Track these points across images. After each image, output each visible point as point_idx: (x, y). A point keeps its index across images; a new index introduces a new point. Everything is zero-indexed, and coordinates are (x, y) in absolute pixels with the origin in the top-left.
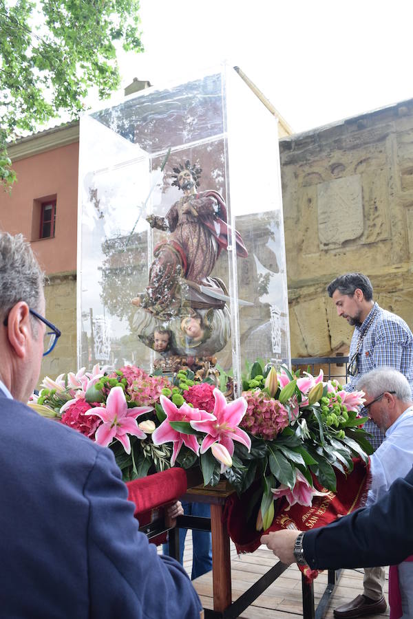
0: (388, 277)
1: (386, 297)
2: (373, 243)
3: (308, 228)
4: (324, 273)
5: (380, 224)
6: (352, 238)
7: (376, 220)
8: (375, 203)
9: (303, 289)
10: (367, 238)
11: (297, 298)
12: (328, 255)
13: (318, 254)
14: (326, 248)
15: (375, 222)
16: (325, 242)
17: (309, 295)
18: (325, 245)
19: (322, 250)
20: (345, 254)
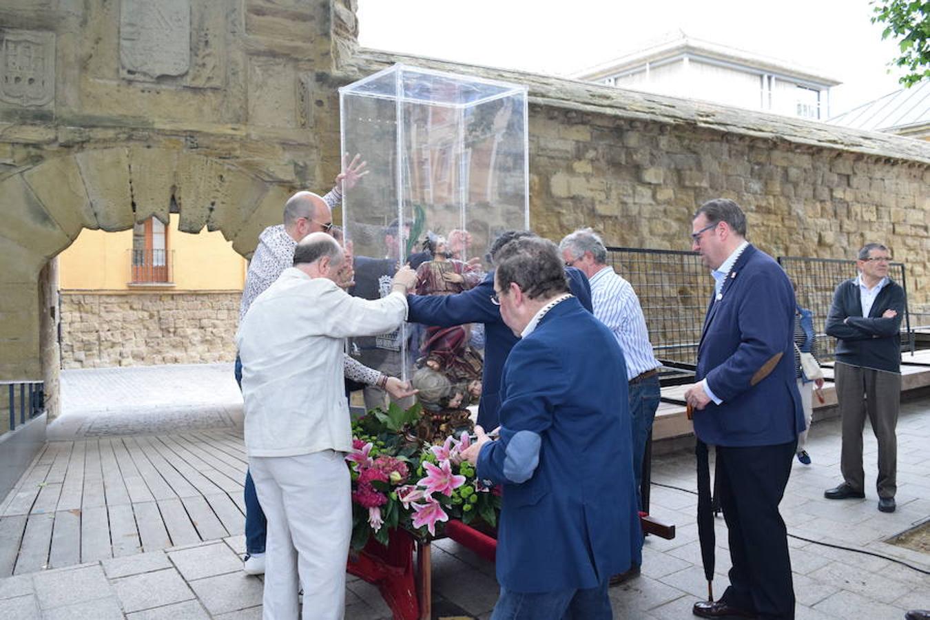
0: (223, 139)
1: (216, 162)
2: (200, 89)
3: (100, 39)
4: (125, 112)
5: (212, 66)
6: (174, 73)
7: (206, 58)
8: (206, 34)
9: (95, 130)
10: (193, 79)
11: (83, 142)
12: (131, 87)
13: (115, 83)
14: (131, 77)
15: (204, 61)
16: (131, 69)
17: (105, 141)
18: (130, 72)
19: (124, 79)
20: (158, 93)
